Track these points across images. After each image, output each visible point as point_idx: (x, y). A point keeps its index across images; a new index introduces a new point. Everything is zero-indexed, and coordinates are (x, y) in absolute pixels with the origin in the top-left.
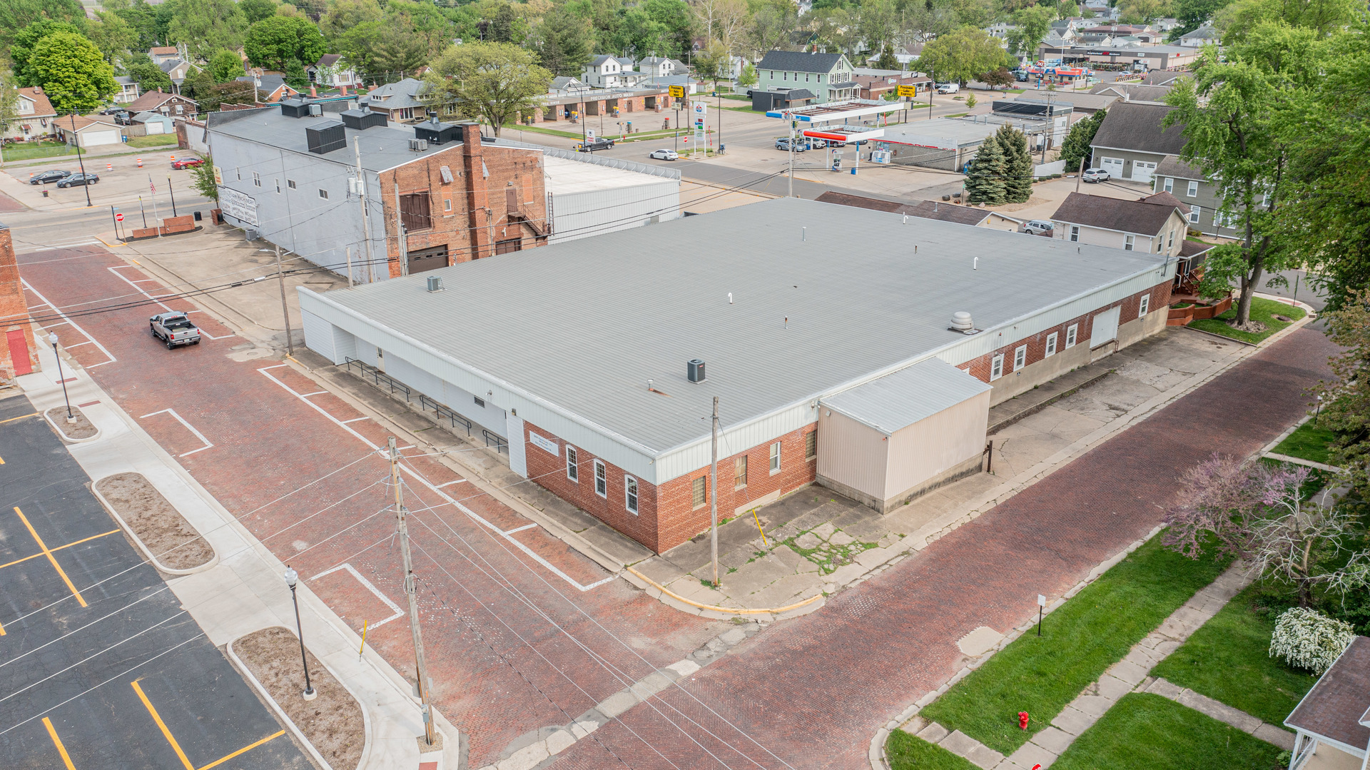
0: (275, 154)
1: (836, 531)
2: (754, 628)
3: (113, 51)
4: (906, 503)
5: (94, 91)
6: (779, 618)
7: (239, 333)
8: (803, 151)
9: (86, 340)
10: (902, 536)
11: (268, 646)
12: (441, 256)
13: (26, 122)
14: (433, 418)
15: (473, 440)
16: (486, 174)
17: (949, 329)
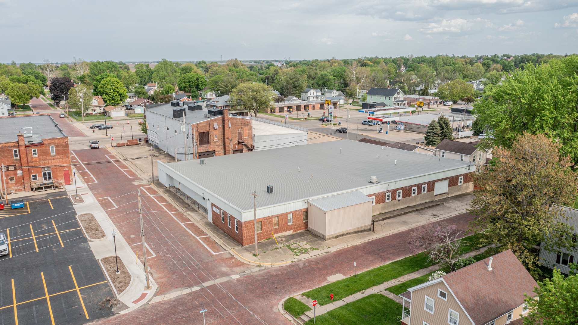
0: (163, 118)
1: (306, 244)
2: (263, 268)
3: (130, 84)
4: (336, 238)
5: (119, 98)
6: (273, 266)
7: (139, 176)
8: (372, 125)
9: (90, 176)
10: (329, 247)
11: (111, 260)
12: (212, 154)
13: (94, 108)
14: (190, 204)
15: (200, 211)
16: (230, 126)
17: (369, 182)
